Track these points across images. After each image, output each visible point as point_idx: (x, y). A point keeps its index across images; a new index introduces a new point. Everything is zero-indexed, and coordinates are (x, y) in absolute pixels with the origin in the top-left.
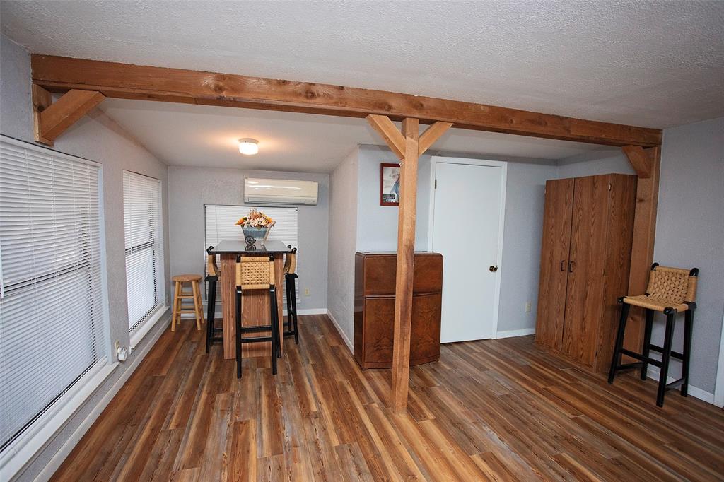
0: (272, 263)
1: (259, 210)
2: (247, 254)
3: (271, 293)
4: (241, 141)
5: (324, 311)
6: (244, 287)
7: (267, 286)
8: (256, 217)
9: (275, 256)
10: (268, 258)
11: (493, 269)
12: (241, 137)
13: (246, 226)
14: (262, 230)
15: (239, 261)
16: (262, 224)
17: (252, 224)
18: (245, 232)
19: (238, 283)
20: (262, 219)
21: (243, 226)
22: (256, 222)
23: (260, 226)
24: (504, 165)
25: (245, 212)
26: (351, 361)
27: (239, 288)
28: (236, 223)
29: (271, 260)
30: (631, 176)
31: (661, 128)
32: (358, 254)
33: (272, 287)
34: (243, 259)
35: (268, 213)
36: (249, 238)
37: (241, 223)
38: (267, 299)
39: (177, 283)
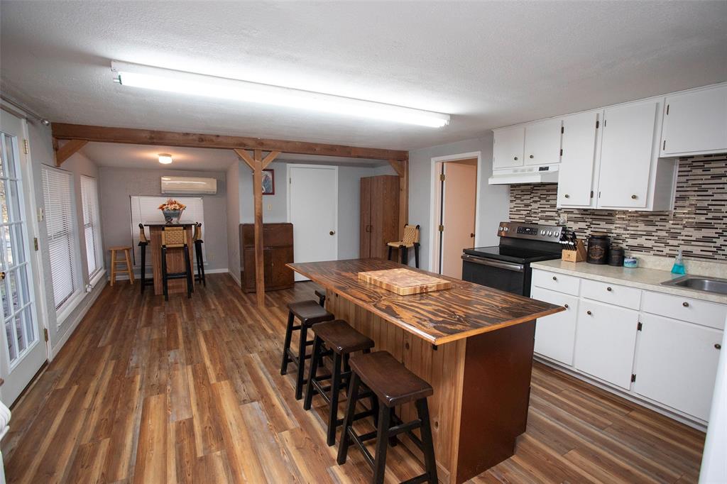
0: (185, 231)
1: (174, 199)
2: (167, 226)
3: (185, 249)
4: (161, 155)
5: (226, 270)
6: (167, 246)
7: (182, 245)
8: (172, 204)
9: (187, 227)
10: (182, 228)
11: (332, 233)
12: (160, 153)
13: (165, 210)
14: (177, 213)
15: (163, 230)
16: (177, 208)
17: (169, 208)
18: (165, 214)
19: (164, 243)
20: (176, 205)
21: (163, 209)
22: (173, 206)
23: (175, 209)
24: (336, 168)
25: (164, 200)
26: (240, 291)
27: (164, 246)
28: (158, 207)
29: (184, 229)
30: (396, 176)
31: (406, 150)
32: (241, 225)
33: (185, 245)
34: (165, 228)
35: (180, 201)
36: (168, 216)
37: (161, 208)
38: (182, 254)
39: (113, 252)
